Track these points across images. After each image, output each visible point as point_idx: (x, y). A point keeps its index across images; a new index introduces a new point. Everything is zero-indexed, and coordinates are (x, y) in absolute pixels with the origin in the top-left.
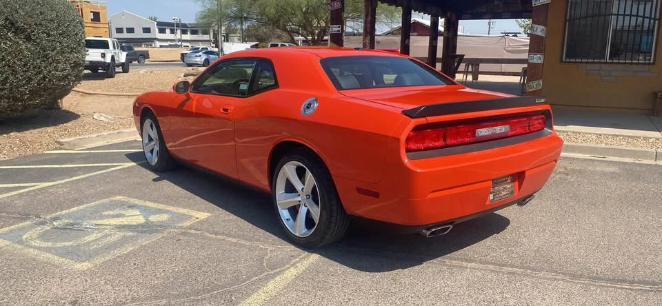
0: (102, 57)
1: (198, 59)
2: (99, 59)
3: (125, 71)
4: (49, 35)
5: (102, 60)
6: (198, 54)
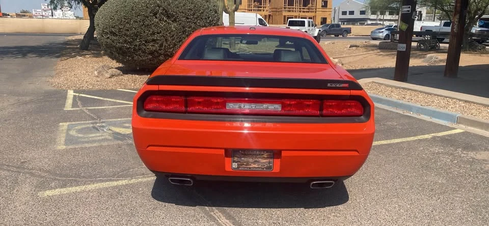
1: (381, 34)
4: (188, 18)
6: (381, 31)
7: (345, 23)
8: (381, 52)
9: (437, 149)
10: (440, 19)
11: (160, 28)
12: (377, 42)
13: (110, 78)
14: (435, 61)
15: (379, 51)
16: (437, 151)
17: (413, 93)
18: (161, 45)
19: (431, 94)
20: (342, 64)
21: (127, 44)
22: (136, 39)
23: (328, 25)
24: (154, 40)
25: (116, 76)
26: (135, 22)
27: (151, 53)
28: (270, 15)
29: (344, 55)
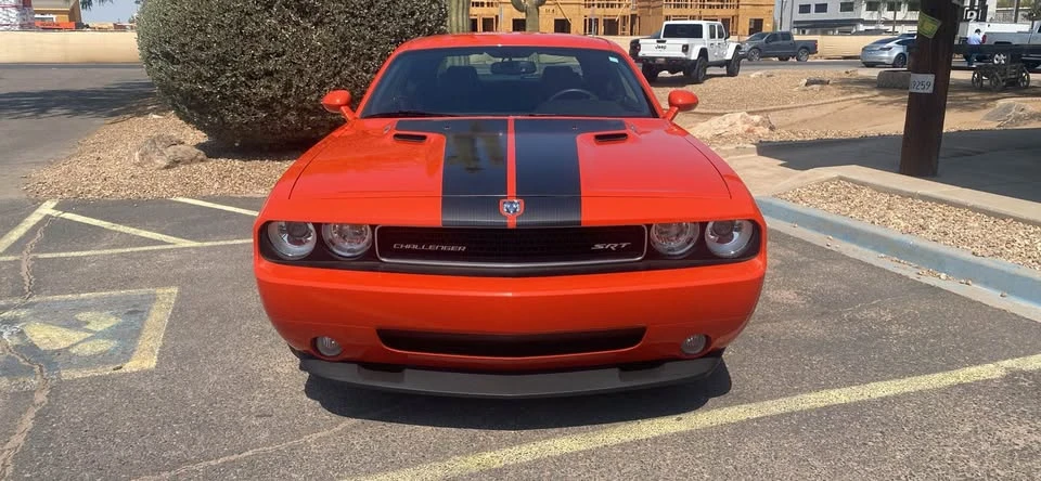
0: (683, 51)
1: (886, 55)
2: (679, 54)
3: (732, 73)
5: (683, 55)
6: (886, 46)
7: (807, 31)
8: (881, 94)
9: (1023, 430)
10: (1030, 17)
11: (282, 42)
12: (874, 73)
13: (167, 167)
14: (1018, 118)
15: (876, 93)
16: (1022, 443)
17: (953, 213)
18: (288, 86)
19: (1003, 217)
20: (772, 128)
21: (203, 83)
22: (224, 72)
23: (764, 35)
24: (269, 73)
25: (186, 163)
26: (220, 27)
27: (266, 105)
28: (634, 17)
29: (792, 104)
